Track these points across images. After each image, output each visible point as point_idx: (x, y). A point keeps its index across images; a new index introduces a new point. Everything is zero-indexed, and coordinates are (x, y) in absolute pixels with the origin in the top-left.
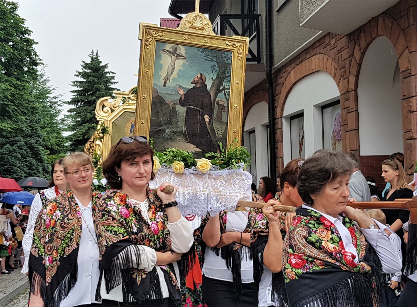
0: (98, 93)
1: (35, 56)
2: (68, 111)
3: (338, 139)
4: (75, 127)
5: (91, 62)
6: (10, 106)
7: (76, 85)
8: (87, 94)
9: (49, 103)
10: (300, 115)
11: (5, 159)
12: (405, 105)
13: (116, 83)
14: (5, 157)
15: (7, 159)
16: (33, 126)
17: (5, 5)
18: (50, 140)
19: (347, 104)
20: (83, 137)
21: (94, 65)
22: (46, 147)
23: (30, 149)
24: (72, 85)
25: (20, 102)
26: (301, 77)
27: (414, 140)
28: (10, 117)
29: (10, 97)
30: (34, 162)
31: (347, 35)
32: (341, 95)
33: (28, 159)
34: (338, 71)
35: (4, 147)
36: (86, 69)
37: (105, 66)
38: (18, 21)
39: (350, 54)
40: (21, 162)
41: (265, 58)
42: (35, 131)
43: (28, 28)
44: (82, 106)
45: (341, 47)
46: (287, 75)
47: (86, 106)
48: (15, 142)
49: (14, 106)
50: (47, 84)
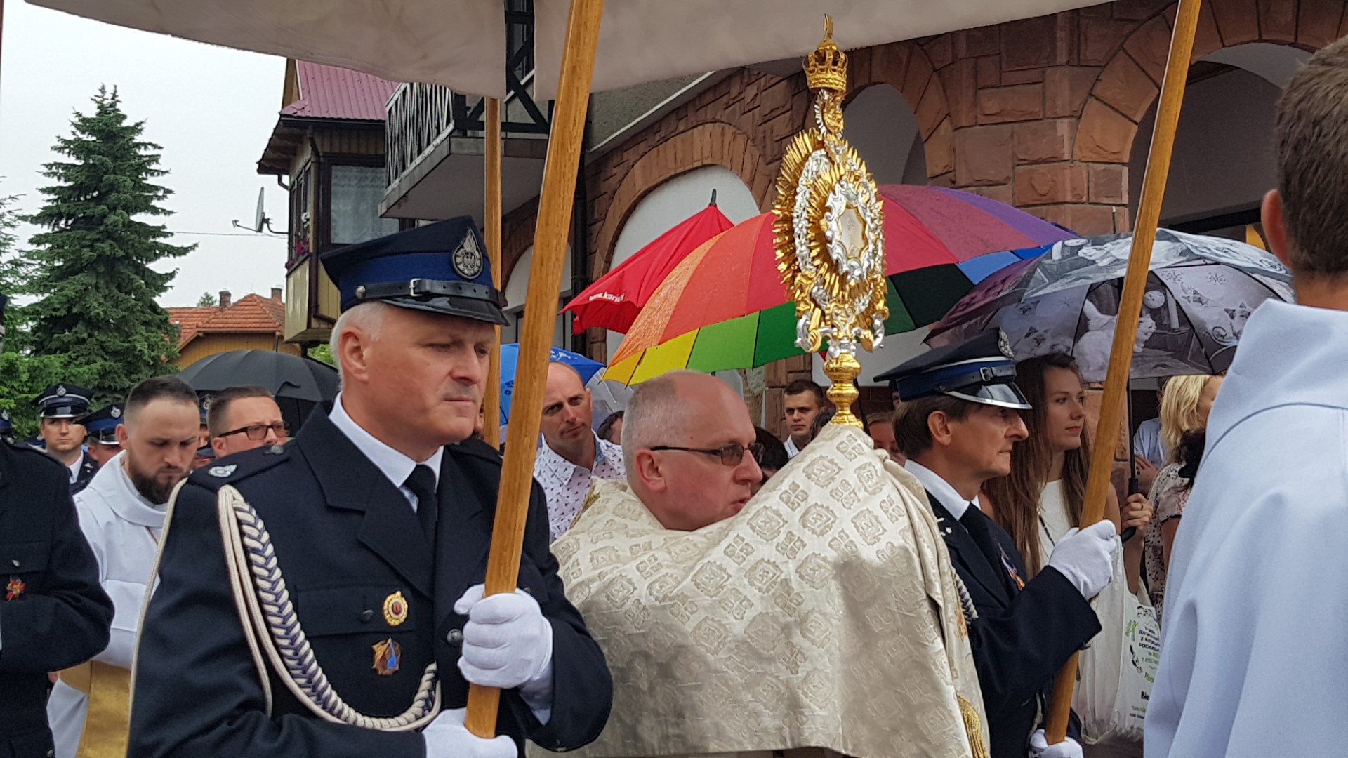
0: (113, 196)
2: (31, 241)
4: (47, 283)
5: (98, 114)
8: (82, 199)
13: (163, 172)
20: (69, 309)
21: (106, 125)
24: (44, 174)
26: (661, 179)
31: (789, 78)
34: (762, 168)
36: (83, 133)
37: (136, 129)
44: (69, 228)
45: (772, 108)
46: (625, 171)
47: (78, 229)
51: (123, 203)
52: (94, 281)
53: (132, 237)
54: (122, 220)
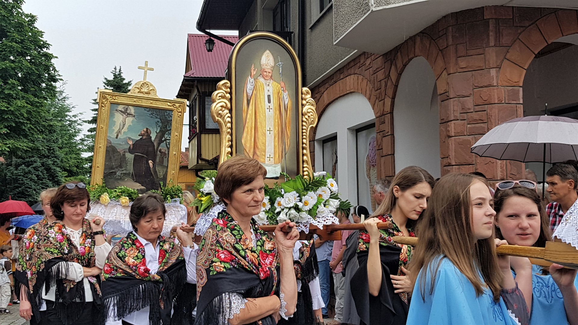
1: (54, 72)
2: (88, 131)
3: (373, 164)
5: (114, 78)
6: (26, 125)
9: (68, 122)
10: (333, 139)
11: (20, 181)
12: (443, 129)
14: (19, 178)
15: (22, 180)
16: (50, 146)
17: (24, 17)
18: (69, 161)
19: (382, 127)
21: (117, 82)
22: (64, 168)
23: (46, 170)
24: (93, 103)
25: (37, 120)
26: (334, 98)
27: (451, 167)
28: (26, 136)
29: (26, 115)
31: (383, 55)
32: (377, 118)
34: (374, 93)
35: (19, 168)
36: (108, 86)
37: (129, 84)
38: (36, 34)
39: (386, 75)
40: (37, 185)
42: (52, 151)
43: (46, 41)
45: (377, 68)
46: (320, 96)
48: (31, 163)
49: (30, 124)
50: (66, 102)
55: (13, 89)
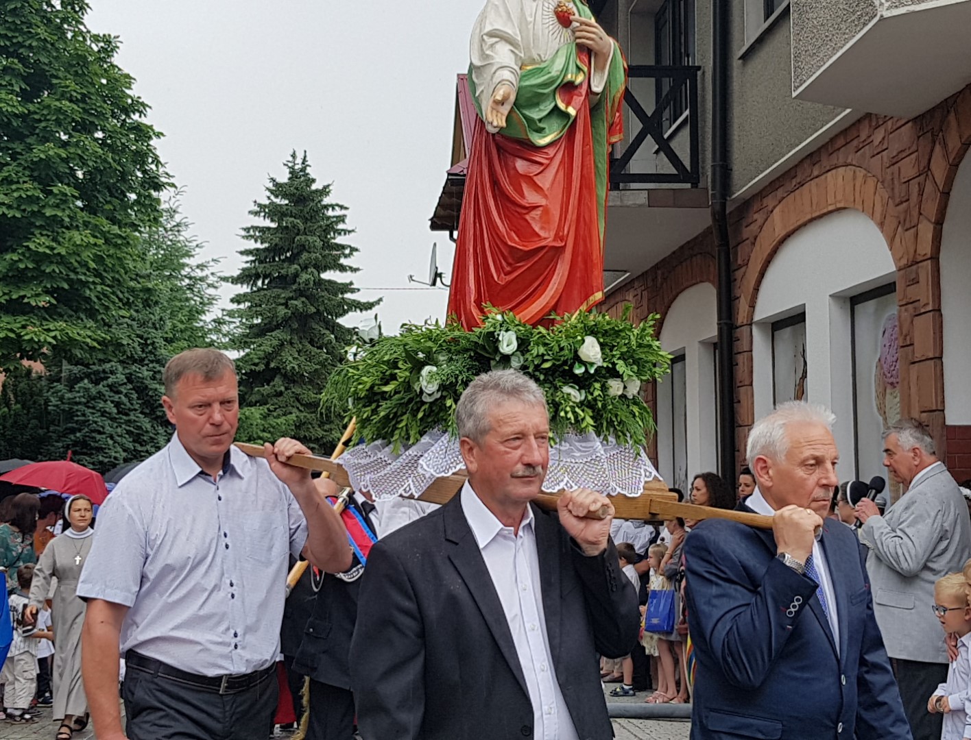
0: (305, 256)
1: (157, 166)
2: (232, 301)
3: (891, 381)
4: (248, 340)
5: (289, 179)
6: (92, 287)
7: (252, 237)
8: (277, 259)
9: (187, 281)
10: (796, 319)
13: (350, 232)
14: (77, 411)
15: (84, 415)
16: (145, 336)
17: (89, 42)
19: (913, 292)
20: (267, 365)
21: (297, 189)
23: (137, 392)
24: (243, 237)
25: (117, 276)
26: (799, 223)
28: (92, 314)
29: (92, 265)
30: (146, 423)
31: (915, 120)
32: (900, 270)
33: (132, 417)
34: (892, 210)
35: (77, 387)
36: (277, 196)
37: (325, 191)
38: (116, 80)
39: (921, 169)
40: (115, 425)
41: (709, 173)
42: (150, 347)
43: (139, 98)
44: (265, 287)
45: (900, 150)
46: (765, 217)
47: (274, 288)
48: (102, 375)
49: (101, 284)
50: (182, 233)
51: (314, 262)
52: (289, 337)
53: (323, 294)
54: (313, 278)
55: (62, 207)
